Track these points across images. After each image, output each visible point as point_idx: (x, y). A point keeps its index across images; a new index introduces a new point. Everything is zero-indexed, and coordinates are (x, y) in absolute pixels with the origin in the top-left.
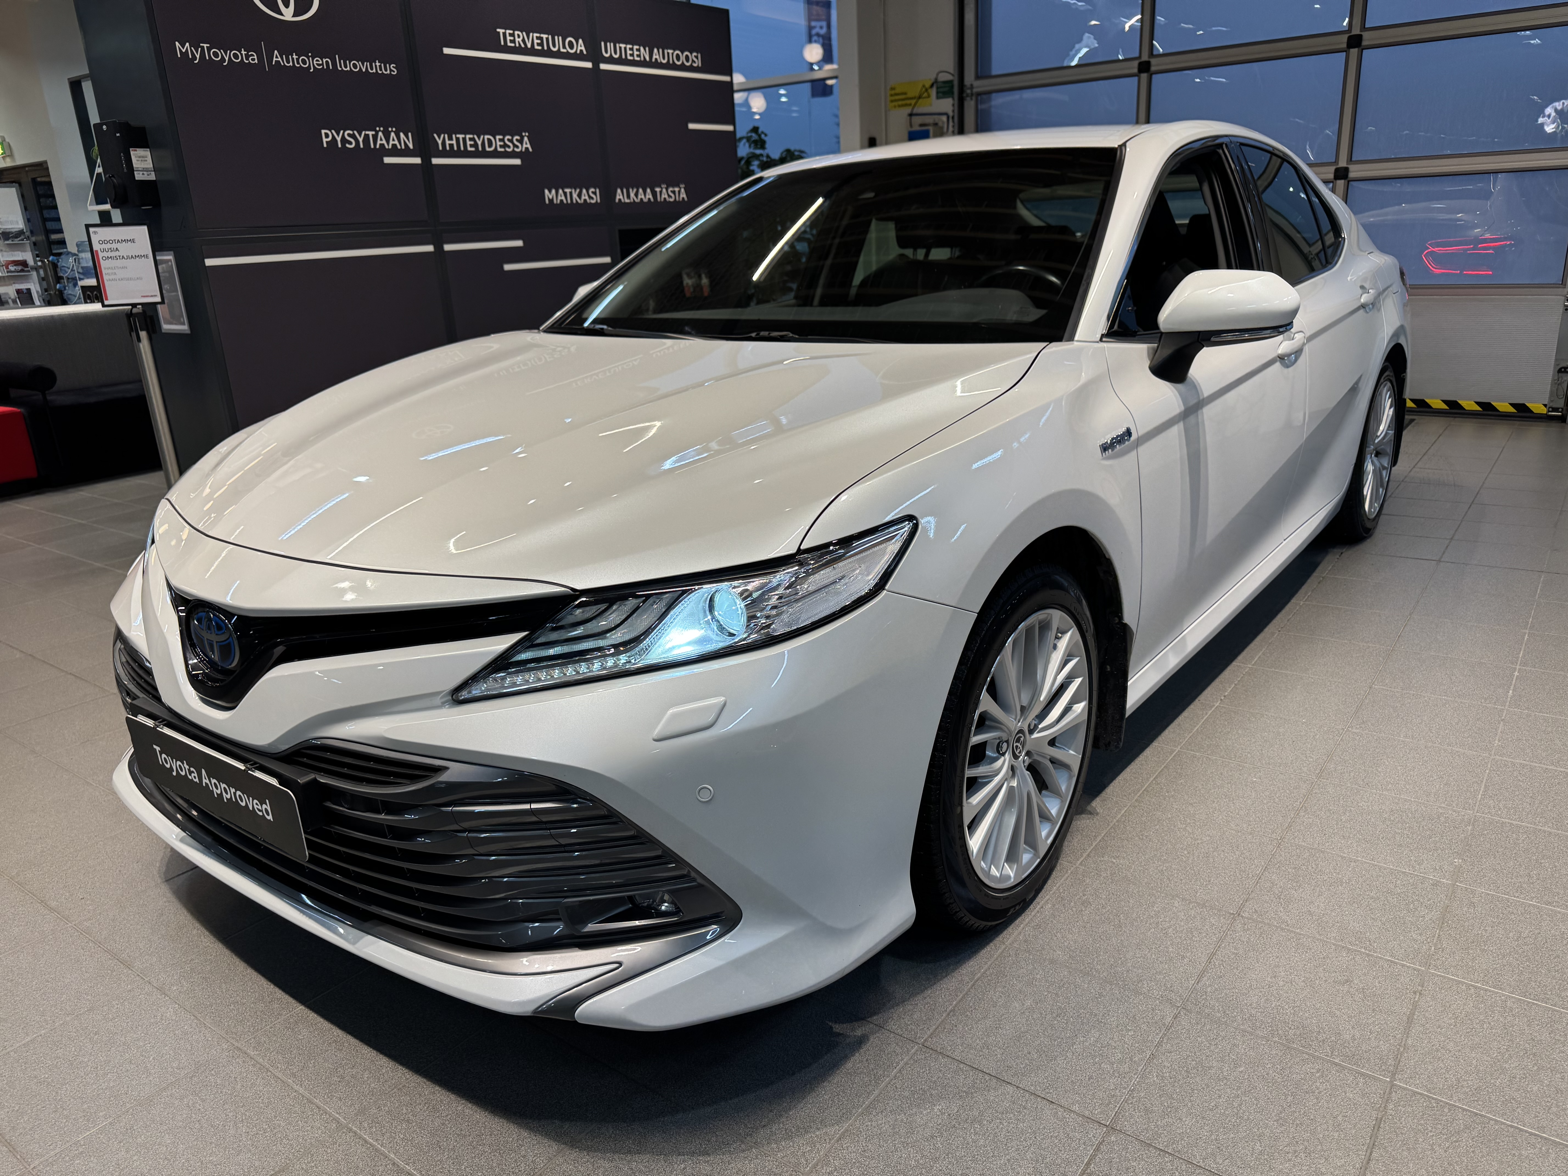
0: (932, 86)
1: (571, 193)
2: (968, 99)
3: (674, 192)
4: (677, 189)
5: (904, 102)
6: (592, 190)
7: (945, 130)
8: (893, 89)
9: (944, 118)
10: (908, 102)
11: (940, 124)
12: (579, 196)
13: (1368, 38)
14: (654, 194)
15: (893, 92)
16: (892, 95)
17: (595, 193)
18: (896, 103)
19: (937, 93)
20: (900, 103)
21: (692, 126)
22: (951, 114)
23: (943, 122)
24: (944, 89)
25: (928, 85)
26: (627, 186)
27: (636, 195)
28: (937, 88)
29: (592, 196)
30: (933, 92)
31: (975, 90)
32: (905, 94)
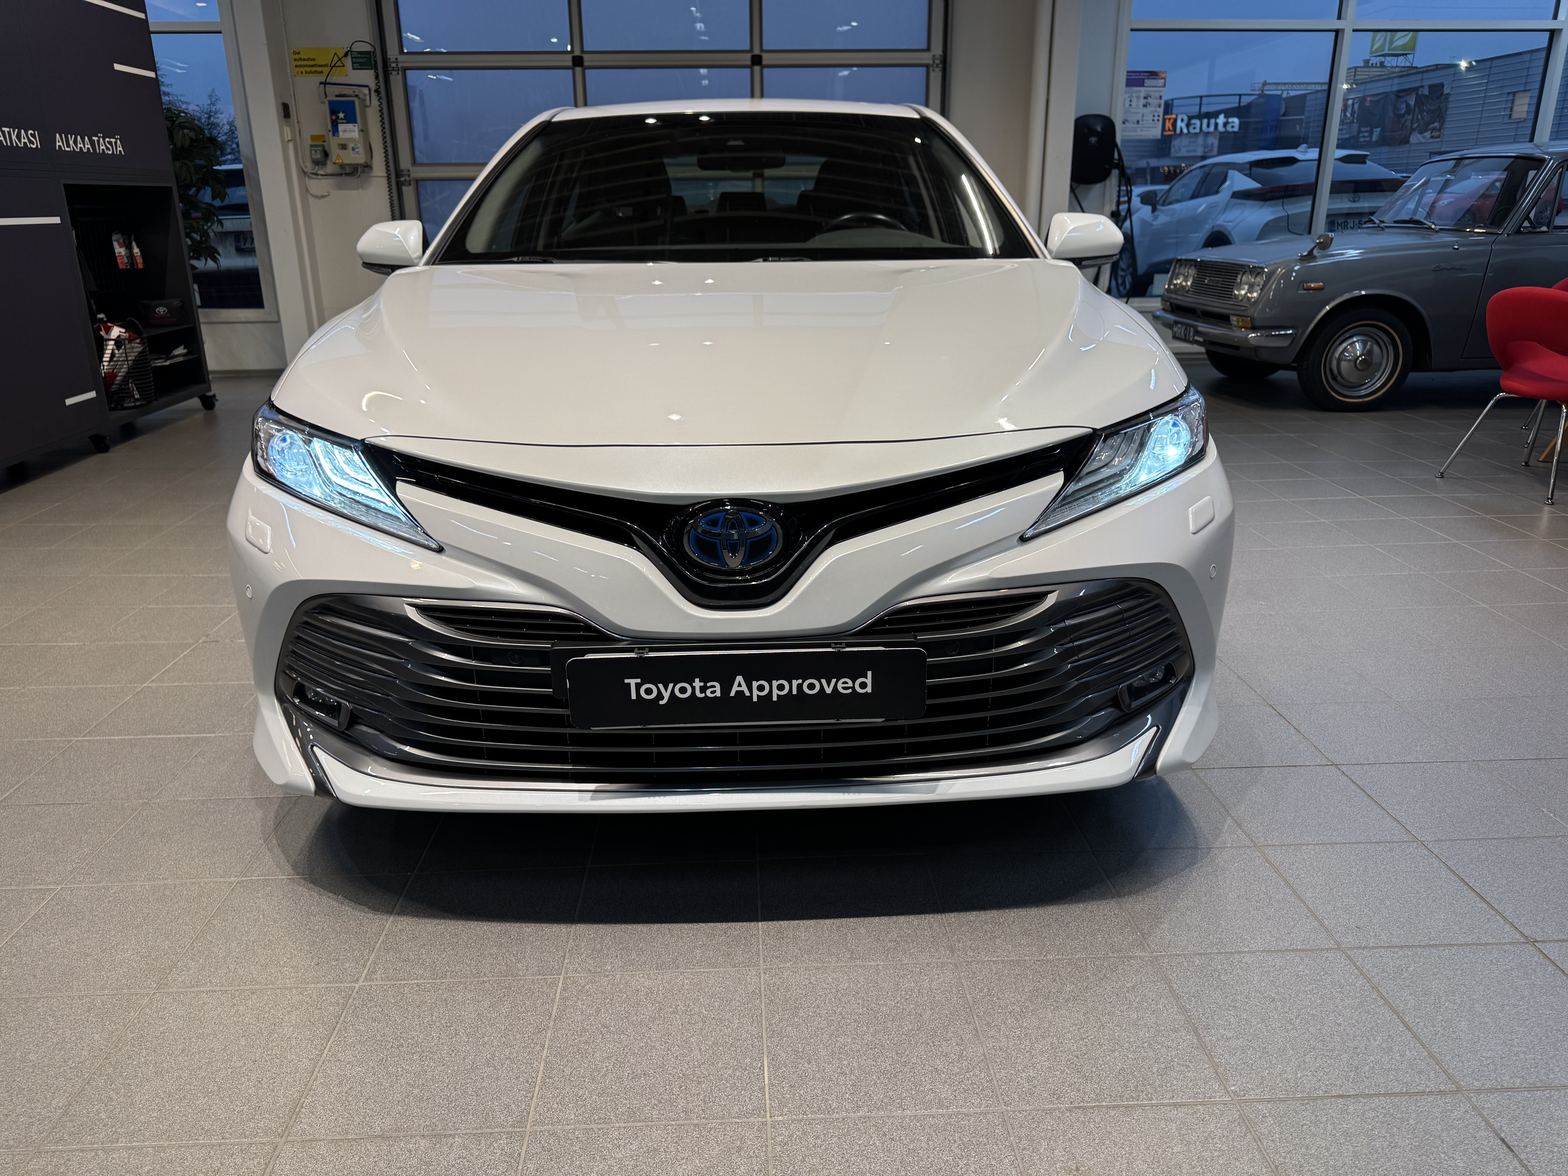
0: (346, 55)
1: (9, 133)
2: (394, 73)
3: (110, 143)
4: (113, 140)
5: (313, 69)
6: (30, 132)
7: (368, 103)
8: (295, 53)
9: (366, 91)
10: (319, 69)
11: (361, 96)
12: (19, 137)
13: (767, 59)
14: (92, 142)
15: (297, 57)
16: (295, 60)
17: (33, 136)
18: (303, 70)
19: (353, 63)
20: (308, 69)
21: (118, 67)
22: (373, 87)
23: (365, 94)
24: (363, 61)
25: (341, 54)
26: (66, 132)
27: (75, 142)
28: (352, 58)
29: (29, 139)
30: (348, 61)
31: (400, 65)
32: (314, 60)
